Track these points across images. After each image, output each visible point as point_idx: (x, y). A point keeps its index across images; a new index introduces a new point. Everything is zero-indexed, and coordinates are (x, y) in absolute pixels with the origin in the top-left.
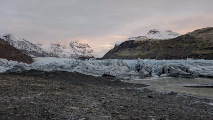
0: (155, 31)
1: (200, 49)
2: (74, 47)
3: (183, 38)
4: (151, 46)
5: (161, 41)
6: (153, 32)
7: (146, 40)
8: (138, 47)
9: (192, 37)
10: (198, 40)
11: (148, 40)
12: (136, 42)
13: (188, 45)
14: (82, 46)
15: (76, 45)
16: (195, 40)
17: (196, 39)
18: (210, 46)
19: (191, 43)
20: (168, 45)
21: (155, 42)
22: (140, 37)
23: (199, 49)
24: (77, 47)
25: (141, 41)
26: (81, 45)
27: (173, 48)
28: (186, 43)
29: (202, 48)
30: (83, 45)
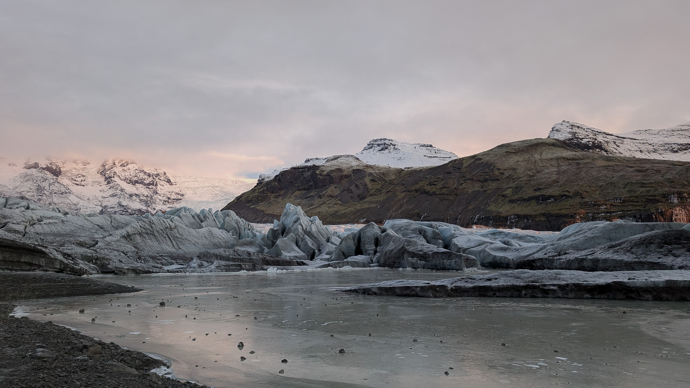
0: (385, 144)
1: (512, 201)
2: (116, 179)
3: (465, 165)
4: (370, 185)
5: (400, 171)
6: (379, 145)
7: (355, 168)
8: (332, 187)
9: (489, 165)
10: (505, 172)
11: (361, 168)
12: (325, 173)
13: (477, 187)
14: (146, 177)
15: (123, 175)
16: (497, 173)
17: (499, 169)
18: (538, 193)
19: (486, 180)
20: (421, 184)
21: (383, 174)
22: (338, 157)
23: (507, 199)
24: (125, 180)
25: (339, 170)
26: (142, 175)
27: (434, 194)
28: (472, 180)
29: (516, 197)
30: (149, 175)
